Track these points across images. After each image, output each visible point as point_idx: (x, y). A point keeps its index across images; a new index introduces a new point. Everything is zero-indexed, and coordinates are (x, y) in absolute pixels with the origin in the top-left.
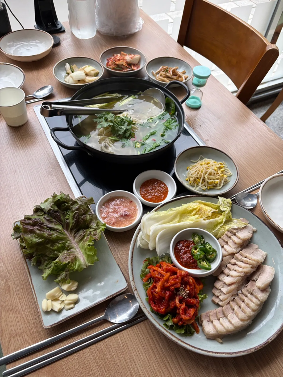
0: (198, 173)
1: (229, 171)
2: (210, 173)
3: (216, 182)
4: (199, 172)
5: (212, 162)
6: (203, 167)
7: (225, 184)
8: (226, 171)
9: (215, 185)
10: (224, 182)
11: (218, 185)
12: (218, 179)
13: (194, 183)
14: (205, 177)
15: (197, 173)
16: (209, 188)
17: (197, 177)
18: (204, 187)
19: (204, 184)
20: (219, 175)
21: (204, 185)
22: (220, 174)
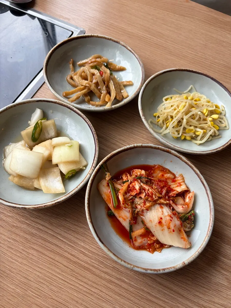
0: (175, 110)
1: (225, 121)
2: (193, 115)
3: (198, 132)
4: (177, 108)
5: (204, 100)
6: (186, 103)
7: (211, 140)
8: (221, 120)
9: (194, 136)
10: (211, 135)
11: (199, 138)
12: (202, 128)
13: (163, 123)
14: (183, 119)
15: (173, 108)
16: (183, 138)
17: (171, 114)
18: (176, 133)
19: (177, 129)
20: (207, 123)
21: (176, 131)
22: (209, 121)
